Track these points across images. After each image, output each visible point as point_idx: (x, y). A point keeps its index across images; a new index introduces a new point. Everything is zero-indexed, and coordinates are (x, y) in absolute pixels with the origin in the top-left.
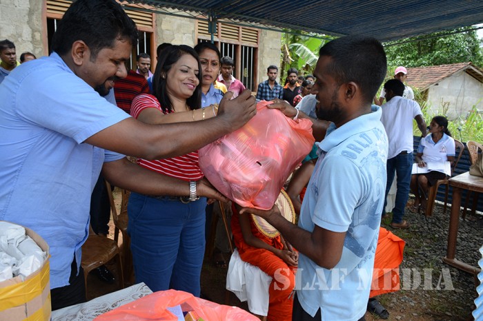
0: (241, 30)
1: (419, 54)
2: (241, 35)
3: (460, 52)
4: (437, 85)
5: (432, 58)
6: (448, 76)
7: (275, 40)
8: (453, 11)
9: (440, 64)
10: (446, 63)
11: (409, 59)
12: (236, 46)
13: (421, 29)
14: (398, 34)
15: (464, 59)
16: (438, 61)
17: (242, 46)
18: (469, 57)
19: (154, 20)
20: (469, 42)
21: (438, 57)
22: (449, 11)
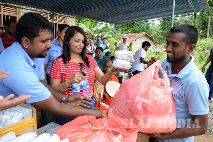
0: (58, 17)
1: (128, 28)
2: (58, 19)
3: (143, 28)
4: (135, 41)
5: (133, 30)
6: (139, 37)
7: (72, 21)
8: (144, 14)
9: (135, 33)
10: (138, 32)
11: (124, 30)
12: (56, 24)
13: (133, 20)
14: (124, 22)
15: (144, 31)
16: (135, 32)
17: (58, 24)
18: (146, 30)
19: (17, 11)
20: (146, 24)
21: (135, 30)
22: (143, 14)
